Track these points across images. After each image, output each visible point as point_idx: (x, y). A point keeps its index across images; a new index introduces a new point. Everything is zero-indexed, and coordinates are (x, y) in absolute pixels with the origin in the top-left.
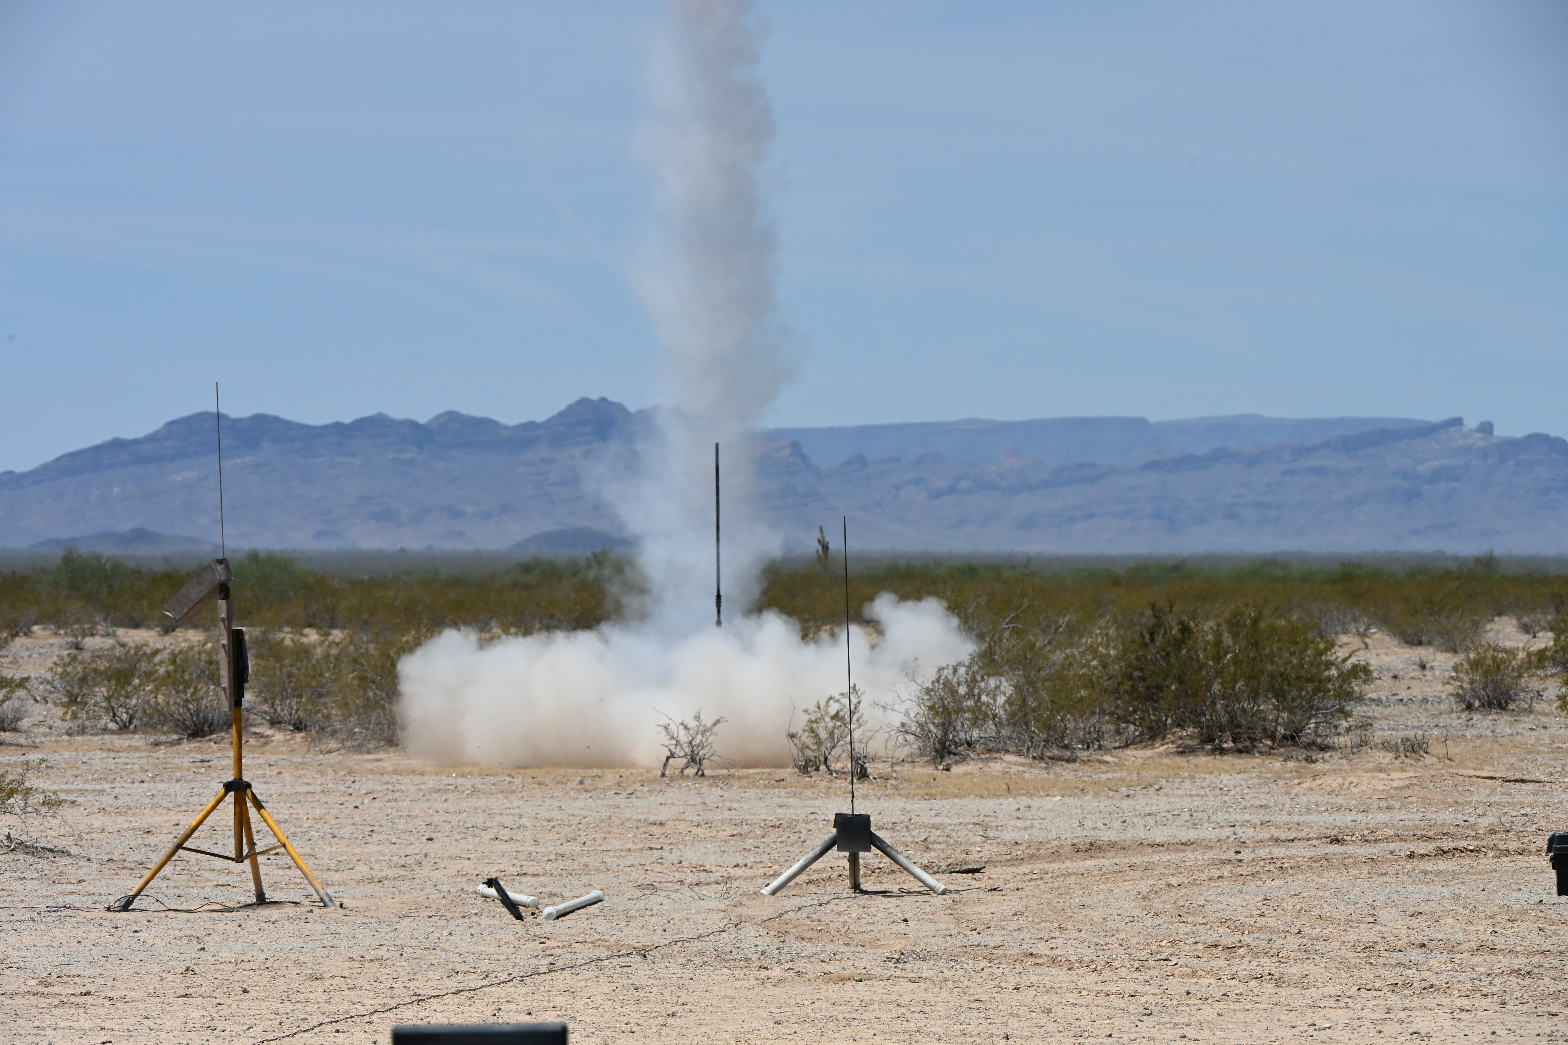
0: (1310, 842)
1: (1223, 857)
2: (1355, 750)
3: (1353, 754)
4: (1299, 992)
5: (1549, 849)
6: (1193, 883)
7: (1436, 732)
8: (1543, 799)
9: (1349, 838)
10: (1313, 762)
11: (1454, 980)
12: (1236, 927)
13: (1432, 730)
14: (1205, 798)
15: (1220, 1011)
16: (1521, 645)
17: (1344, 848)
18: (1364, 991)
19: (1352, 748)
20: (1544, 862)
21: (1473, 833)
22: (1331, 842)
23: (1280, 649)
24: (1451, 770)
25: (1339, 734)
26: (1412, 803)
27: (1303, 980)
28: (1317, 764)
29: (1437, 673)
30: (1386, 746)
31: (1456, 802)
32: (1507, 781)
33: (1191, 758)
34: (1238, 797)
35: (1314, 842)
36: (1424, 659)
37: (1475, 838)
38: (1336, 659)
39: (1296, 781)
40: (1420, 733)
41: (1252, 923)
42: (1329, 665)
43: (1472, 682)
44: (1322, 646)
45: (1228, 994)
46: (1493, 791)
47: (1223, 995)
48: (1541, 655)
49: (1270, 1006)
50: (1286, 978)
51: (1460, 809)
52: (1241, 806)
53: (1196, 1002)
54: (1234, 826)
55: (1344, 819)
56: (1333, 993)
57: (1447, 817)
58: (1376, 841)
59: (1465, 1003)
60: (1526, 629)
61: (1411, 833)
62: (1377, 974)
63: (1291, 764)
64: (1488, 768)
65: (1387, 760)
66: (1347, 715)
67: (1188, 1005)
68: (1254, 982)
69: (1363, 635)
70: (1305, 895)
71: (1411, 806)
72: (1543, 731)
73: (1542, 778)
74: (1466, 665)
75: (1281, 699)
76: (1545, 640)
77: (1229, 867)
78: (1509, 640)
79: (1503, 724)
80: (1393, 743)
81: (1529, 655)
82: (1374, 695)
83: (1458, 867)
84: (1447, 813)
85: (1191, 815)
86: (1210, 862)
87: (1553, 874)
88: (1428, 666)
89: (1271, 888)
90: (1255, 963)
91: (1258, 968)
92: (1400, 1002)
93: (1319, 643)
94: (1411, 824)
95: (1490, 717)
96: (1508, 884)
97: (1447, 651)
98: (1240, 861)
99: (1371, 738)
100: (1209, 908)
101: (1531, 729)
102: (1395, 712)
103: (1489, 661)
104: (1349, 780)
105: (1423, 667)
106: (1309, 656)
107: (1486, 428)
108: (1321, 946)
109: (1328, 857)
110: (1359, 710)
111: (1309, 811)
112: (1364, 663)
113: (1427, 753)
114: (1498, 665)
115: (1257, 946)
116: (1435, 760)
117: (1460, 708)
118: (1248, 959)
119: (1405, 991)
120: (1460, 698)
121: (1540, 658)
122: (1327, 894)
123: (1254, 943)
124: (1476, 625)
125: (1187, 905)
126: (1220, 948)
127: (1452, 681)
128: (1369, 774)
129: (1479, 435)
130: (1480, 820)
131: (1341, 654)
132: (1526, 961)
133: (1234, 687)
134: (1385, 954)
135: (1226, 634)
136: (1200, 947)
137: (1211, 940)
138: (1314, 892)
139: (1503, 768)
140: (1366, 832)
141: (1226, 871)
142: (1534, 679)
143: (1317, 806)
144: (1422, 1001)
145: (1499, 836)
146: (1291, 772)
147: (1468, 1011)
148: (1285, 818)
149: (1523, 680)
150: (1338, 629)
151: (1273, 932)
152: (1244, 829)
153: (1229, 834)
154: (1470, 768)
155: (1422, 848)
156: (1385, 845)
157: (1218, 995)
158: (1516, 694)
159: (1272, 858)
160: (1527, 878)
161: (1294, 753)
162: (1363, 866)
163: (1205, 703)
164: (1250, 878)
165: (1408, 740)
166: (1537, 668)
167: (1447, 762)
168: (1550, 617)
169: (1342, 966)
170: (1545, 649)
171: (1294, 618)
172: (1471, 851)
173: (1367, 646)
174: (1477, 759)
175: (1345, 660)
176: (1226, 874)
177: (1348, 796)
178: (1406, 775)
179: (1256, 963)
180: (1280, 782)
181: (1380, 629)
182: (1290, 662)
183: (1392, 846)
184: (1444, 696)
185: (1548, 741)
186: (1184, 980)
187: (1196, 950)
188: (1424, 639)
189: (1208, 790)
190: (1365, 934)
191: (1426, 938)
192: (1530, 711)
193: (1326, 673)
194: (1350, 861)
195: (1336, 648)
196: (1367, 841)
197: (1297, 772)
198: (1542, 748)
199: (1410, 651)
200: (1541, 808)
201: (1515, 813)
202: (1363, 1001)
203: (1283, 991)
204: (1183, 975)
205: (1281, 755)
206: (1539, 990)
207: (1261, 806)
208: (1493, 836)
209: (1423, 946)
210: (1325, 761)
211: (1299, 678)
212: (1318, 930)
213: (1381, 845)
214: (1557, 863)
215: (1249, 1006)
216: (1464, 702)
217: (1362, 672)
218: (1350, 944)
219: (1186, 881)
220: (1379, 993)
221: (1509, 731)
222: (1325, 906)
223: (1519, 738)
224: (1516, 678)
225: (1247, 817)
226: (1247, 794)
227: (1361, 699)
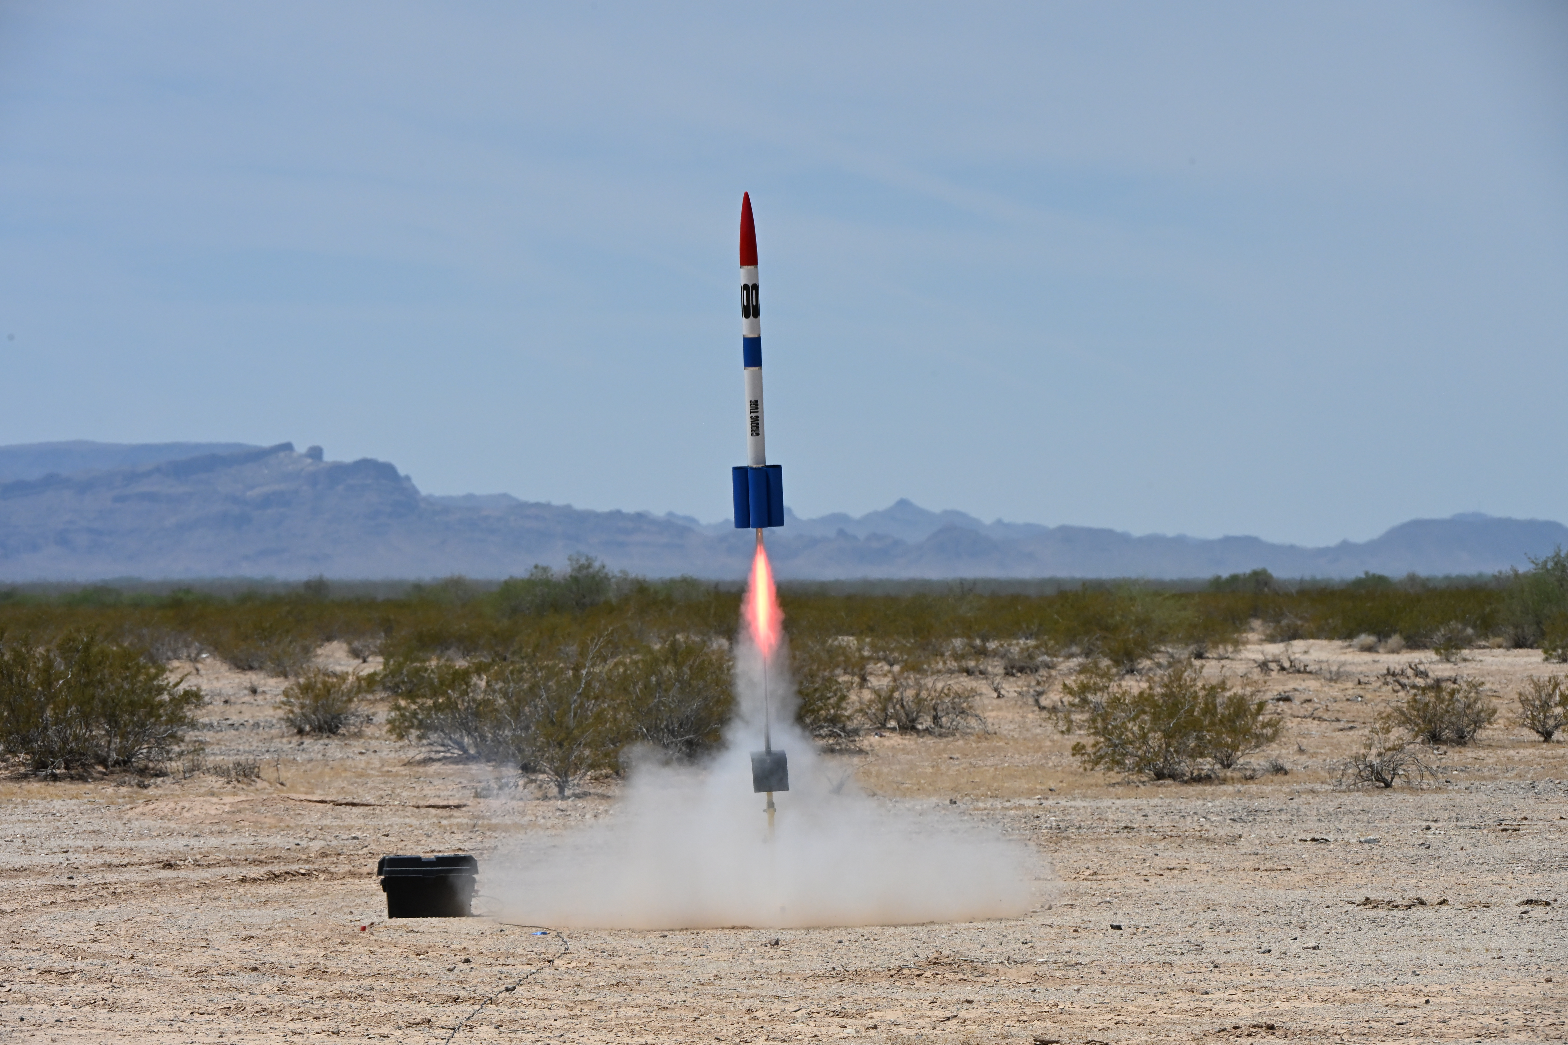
0: (142, 867)
1: (56, 883)
2: (187, 775)
3: (185, 778)
4: (133, 1017)
5: (380, 872)
6: (26, 909)
7: (267, 756)
8: (375, 822)
9: (182, 862)
10: (146, 787)
11: (286, 1003)
12: (69, 953)
13: (263, 754)
14: (38, 824)
15: (54, 1037)
16: (350, 670)
17: (176, 872)
18: (197, 1015)
19: (184, 772)
20: (374, 884)
21: (304, 857)
22: (164, 867)
23: (111, 675)
24: (282, 795)
25: (171, 759)
26: (244, 827)
27: (137, 1005)
28: (150, 789)
29: (268, 697)
30: (218, 771)
31: (288, 826)
32: (337, 805)
33: (24, 784)
34: (71, 822)
35: (147, 867)
36: (256, 683)
37: (307, 861)
38: (168, 683)
39: (128, 806)
40: (251, 757)
41: (85, 948)
42: (160, 690)
43: (303, 706)
44: (153, 671)
45: (62, 1019)
46: (324, 815)
47: (57, 1021)
48: (371, 679)
49: (103, 1031)
50: (119, 1004)
51: (291, 832)
52: (74, 832)
53: (30, 1028)
54: (67, 852)
55: (177, 844)
56: (166, 1017)
57: (278, 841)
58: (208, 866)
59: (298, 1026)
60: (355, 653)
61: (243, 858)
62: (210, 998)
63: (124, 790)
64: (319, 792)
65: (220, 784)
66: (177, 739)
67: (21, 1031)
68: (88, 1008)
69: (195, 660)
70: (138, 919)
71: (243, 830)
72: (373, 755)
73: (372, 801)
74: (297, 690)
75: (113, 724)
76: (375, 665)
77: (62, 893)
78: (340, 664)
79: (334, 748)
80: (225, 767)
81: (359, 679)
82: (206, 720)
83: (289, 891)
84: (279, 837)
85: (24, 842)
86: (42, 888)
87: (384, 896)
88: (260, 690)
89: (104, 913)
90: (88, 988)
91: (92, 993)
92: (233, 1027)
93: (149, 668)
94: (243, 848)
95: (321, 742)
96: (339, 907)
97: (277, 675)
98: (73, 886)
99: (203, 763)
100: (42, 934)
101: (361, 753)
102: (226, 737)
103: (319, 685)
104: (181, 804)
105: (254, 691)
106: (141, 681)
107: (316, 453)
108: (154, 971)
109: (161, 881)
110: (191, 735)
111: (141, 836)
112: (194, 688)
113: (258, 777)
114: (328, 689)
115: (90, 971)
116: (266, 784)
117: (290, 733)
118: (82, 984)
119: (238, 1015)
120: (291, 722)
121: (370, 683)
122: (160, 919)
123: (87, 969)
124: (306, 650)
125: (20, 931)
126: (54, 974)
127: (283, 706)
128: (202, 798)
129: (309, 461)
130: (311, 844)
131: (173, 678)
132: (357, 984)
133: (66, 712)
134: (218, 978)
135: (59, 659)
136: (34, 973)
137: (44, 966)
138: (147, 916)
139: (334, 791)
140: (198, 857)
141: (59, 896)
142: (364, 703)
143: (149, 830)
144: (255, 1025)
145: (330, 859)
146: (124, 797)
147: (300, 1033)
148: (117, 843)
149: (353, 705)
150: (170, 654)
151: (106, 958)
152: (77, 855)
153: (61, 860)
154: (301, 793)
155: (254, 872)
156: (218, 869)
157: (52, 1021)
158: (346, 718)
159: (105, 884)
160: (358, 901)
161: (127, 778)
162: (196, 891)
163: (38, 729)
164: (83, 903)
165: (239, 764)
166: (367, 692)
167: (279, 786)
168: (379, 642)
169: (175, 991)
170: (375, 674)
171: (126, 644)
172: (303, 875)
173: (197, 670)
174: (309, 783)
175: (177, 684)
176: (59, 900)
177: (180, 821)
178: (237, 799)
179: (90, 989)
180: (113, 807)
181: (212, 654)
182: (122, 687)
183: (224, 871)
184: (275, 721)
185: (378, 765)
186: (18, 1007)
187: (30, 976)
188: (256, 665)
189: (40, 816)
190: (199, 959)
191: (258, 962)
192: (359, 735)
193: (158, 699)
194: (183, 885)
195: (168, 673)
196: (199, 865)
197: (130, 797)
198: (372, 772)
199: (241, 675)
200: (371, 831)
201: (346, 837)
202: (196, 1025)
203: (117, 1016)
204: (17, 1001)
205: (115, 780)
206: (370, 1012)
207: (94, 832)
208: (325, 859)
209: (255, 969)
210: (157, 787)
211: (131, 703)
212: (151, 956)
213: (214, 870)
214: (386, 885)
215: (83, 1032)
216: (295, 727)
217: (193, 697)
218: (183, 969)
219: (19, 908)
220: (212, 1017)
221: (340, 755)
222: (158, 930)
223: (349, 762)
224: (346, 702)
225: (79, 843)
226: (79, 819)
227: (193, 725)
